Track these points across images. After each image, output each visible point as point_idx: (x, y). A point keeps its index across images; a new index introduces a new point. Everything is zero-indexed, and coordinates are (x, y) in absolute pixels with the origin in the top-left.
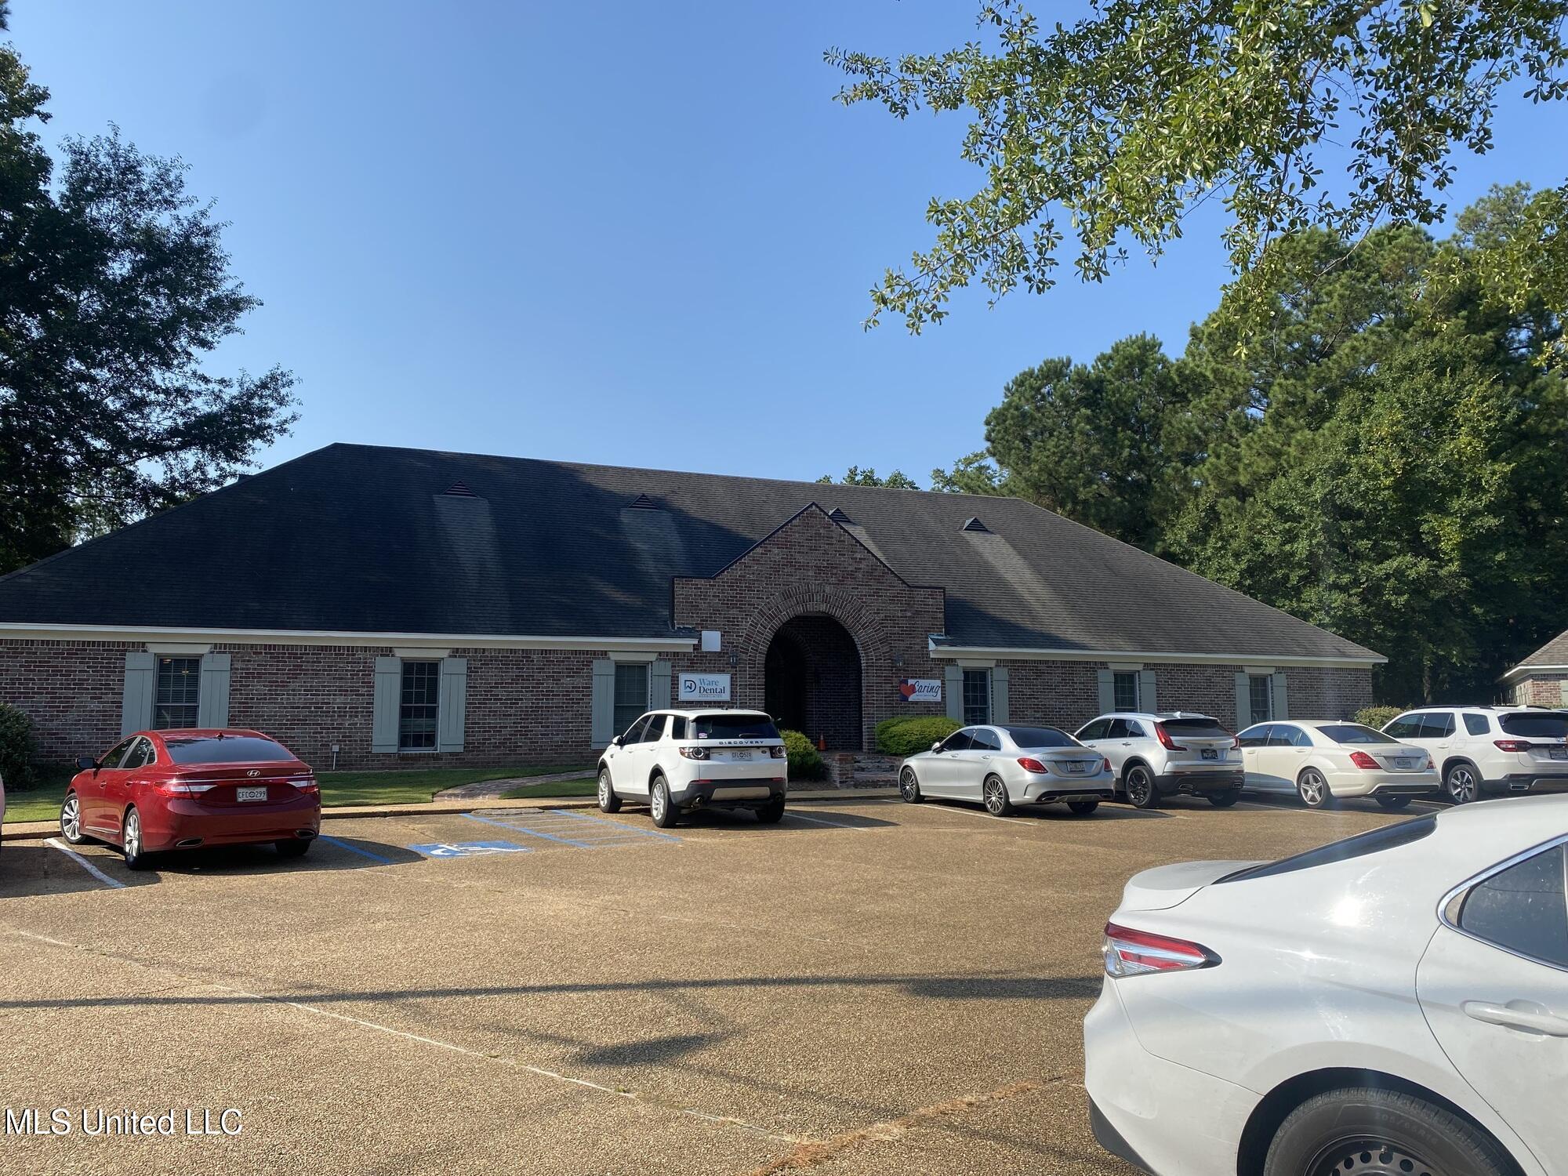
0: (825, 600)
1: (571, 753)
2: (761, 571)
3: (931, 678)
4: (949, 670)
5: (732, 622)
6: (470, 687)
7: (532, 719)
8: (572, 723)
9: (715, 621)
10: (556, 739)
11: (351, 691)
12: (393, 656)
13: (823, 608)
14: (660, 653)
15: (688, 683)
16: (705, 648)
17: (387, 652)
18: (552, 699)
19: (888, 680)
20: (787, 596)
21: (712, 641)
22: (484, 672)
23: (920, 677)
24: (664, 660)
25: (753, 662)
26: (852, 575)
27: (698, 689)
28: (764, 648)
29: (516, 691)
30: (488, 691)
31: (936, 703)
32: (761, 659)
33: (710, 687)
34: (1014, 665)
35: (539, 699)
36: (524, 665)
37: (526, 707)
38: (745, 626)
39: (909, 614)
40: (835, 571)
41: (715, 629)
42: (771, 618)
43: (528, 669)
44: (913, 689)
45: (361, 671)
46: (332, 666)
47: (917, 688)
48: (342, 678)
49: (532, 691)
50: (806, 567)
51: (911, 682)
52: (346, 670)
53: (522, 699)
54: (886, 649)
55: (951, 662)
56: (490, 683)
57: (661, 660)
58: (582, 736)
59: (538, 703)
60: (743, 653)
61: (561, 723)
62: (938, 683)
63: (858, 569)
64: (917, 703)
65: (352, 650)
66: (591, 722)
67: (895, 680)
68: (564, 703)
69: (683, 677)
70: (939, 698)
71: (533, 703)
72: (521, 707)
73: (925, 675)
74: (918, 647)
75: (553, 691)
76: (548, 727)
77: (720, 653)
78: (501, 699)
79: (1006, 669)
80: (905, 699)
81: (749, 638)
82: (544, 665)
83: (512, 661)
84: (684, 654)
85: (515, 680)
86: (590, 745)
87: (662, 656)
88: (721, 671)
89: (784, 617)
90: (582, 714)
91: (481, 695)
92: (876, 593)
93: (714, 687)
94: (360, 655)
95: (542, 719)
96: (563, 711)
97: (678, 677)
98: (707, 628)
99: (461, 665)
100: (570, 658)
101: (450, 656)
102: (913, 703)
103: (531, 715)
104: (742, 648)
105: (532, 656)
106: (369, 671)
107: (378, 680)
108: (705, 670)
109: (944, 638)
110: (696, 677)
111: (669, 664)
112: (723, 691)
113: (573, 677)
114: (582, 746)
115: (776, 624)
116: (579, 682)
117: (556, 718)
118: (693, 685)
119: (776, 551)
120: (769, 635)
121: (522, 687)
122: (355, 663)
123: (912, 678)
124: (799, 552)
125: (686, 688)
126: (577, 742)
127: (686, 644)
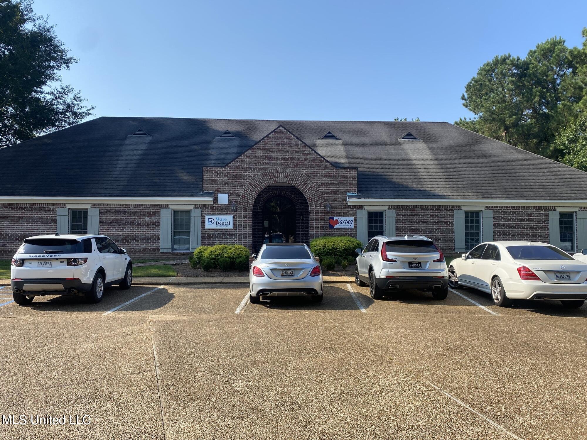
0: (286, 176)
1: (150, 254)
2: (251, 162)
3: (348, 216)
4: (359, 213)
5: (234, 188)
6: (101, 222)
7: (131, 237)
8: (150, 239)
9: (225, 188)
10: (142, 247)
11: (47, 224)
12: (65, 207)
13: (285, 180)
14: (196, 205)
15: (210, 220)
16: (219, 202)
17: (63, 206)
18: (141, 228)
19: (322, 217)
20: (265, 175)
21: (223, 198)
22: (107, 215)
23: (341, 216)
24: (198, 208)
25: (245, 210)
26: (302, 163)
27: (215, 223)
28: (252, 202)
29: (123, 224)
30: (110, 224)
31: (351, 229)
32: (250, 208)
33: (222, 222)
34: (399, 208)
35: (134, 228)
36: (126, 211)
37: (128, 231)
38: (241, 191)
39: (335, 182)
40: (292, 161)
41: (225, 193)
42: (256, 186)
43: (128, 213)
44: (337, 222)
45: (51, 215)
46: (38, 213)
47: (339, 221)
48: (43, 218)
49: (130, 224)
50: (276, 159)
51: (335, 218)
52: (45, 214)
53: (126, 228)
54: (321, 201)
55: (360, 207)
56: (110, 220)
57: (196, 208)
58: (156, 245)
59: (133, 230)
60: (240, 204)
61: (145, 239)
62: (352, 218)
63: (305, 160)
64: (339, 229)
65: (47, 205)
66: (160, 239)
67: (327, 218)
68: (146, 230)
69: (207, 217)
70: (352, 227)
71: (131, 230)
72: (125, 231)
73: (344, 215)
74: (341, 200)
75: (141, 224)
76: (139, 241)
77: (228, 204)
78: (116, 228)
79: (394, 211)
80: (332, 227)
81: (243, 197)
82: (136, 211)
83: (121, 209)
84: (209, 205)
85: (123, 218)
86: (159, 250)
87: (197, 206)
88: (228, 214)
89: (263, 186)
90: (155, 235)
91: (106, 226)
92: (317, 172)
93: (224, 222)
94: (51, 207)
95: (136, 237)
96: (146, 233)
97: (205, 217)
98: (221, 192)
99: (96, 212)
100: (149, 208)
101: (92, 208)
102: (337, 229)
103: (130, 235)
104: (239, 202)
105: (130, 207)
106: (54, 215)
107: (58, 218)
108: (220, 213)
109: (356, 194)
110: (214, 217)
111: (200, 210)
112: (228, 224)
113: (151, 217)
114: (155, 250)
115: (259, 189)
116: (154, 219)
117: (143, 237)
118: (213, 220)
119: (259, 152)
120: (255, 195)
121: (126, 222)
122: (48, 211)
123: (337, 216)
124: (272, 152)
125: (209, 222)
126: (153, 248)
127: (209, 200)
